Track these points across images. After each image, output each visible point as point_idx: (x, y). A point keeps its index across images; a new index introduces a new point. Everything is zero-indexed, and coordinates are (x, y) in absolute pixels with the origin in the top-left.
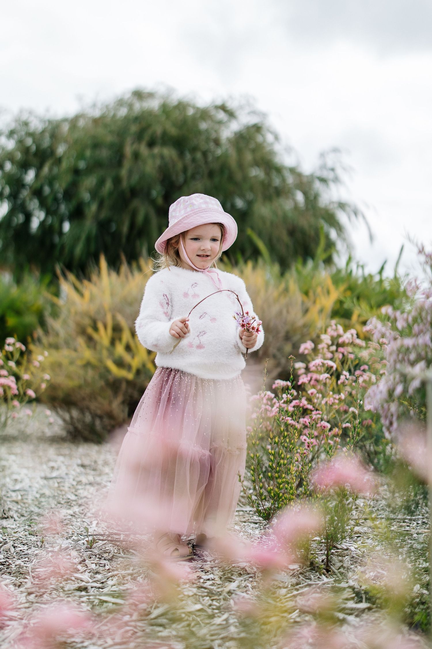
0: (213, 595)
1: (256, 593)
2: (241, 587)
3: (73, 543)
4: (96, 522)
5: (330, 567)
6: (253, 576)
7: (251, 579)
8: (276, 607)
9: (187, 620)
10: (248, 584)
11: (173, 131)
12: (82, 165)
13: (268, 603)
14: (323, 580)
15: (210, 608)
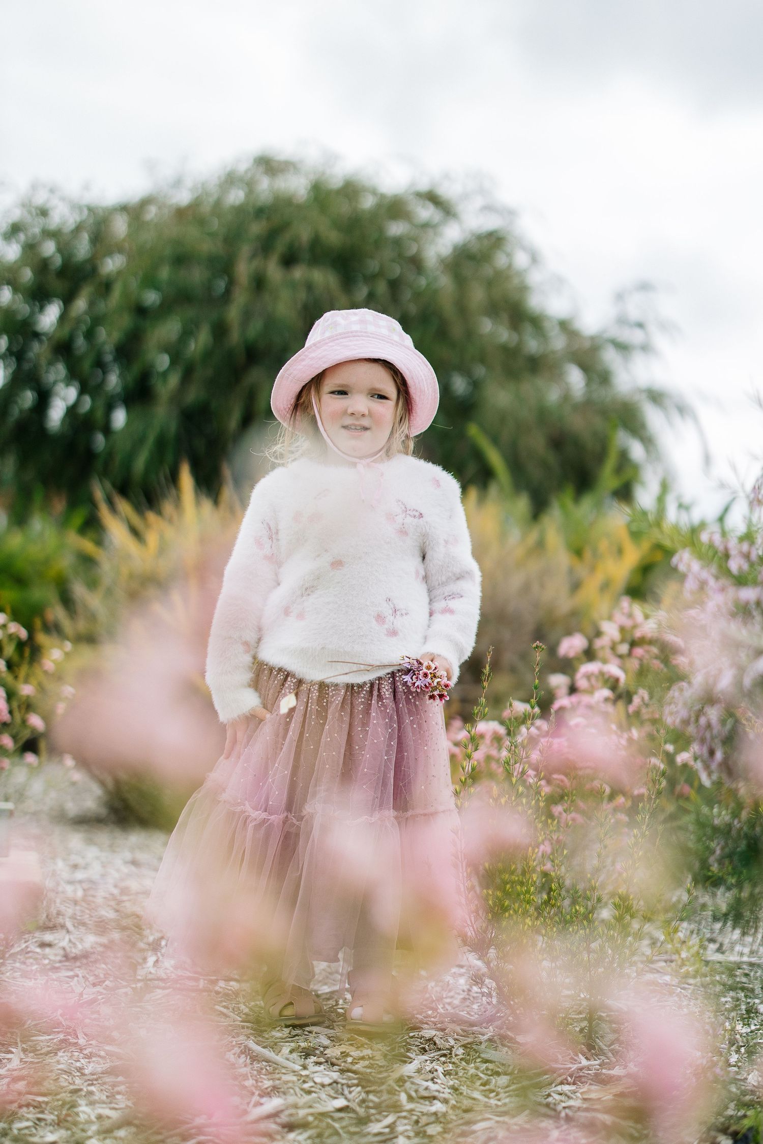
0: (370, 1085)
1: (451, 1083)
2: (423, 1071)
3: (104, 992)
4: (154, 959)
5: (595, 1041)
6: (448, 1054)
7: (443, 1059)
8: (487, 1106)
9: (316, 1127)
10: (436, 1067)
11: (333, 238)
12: (151, 298)
13: (474, 1099)
14: (580, 1063)
15: (364, 1105)
